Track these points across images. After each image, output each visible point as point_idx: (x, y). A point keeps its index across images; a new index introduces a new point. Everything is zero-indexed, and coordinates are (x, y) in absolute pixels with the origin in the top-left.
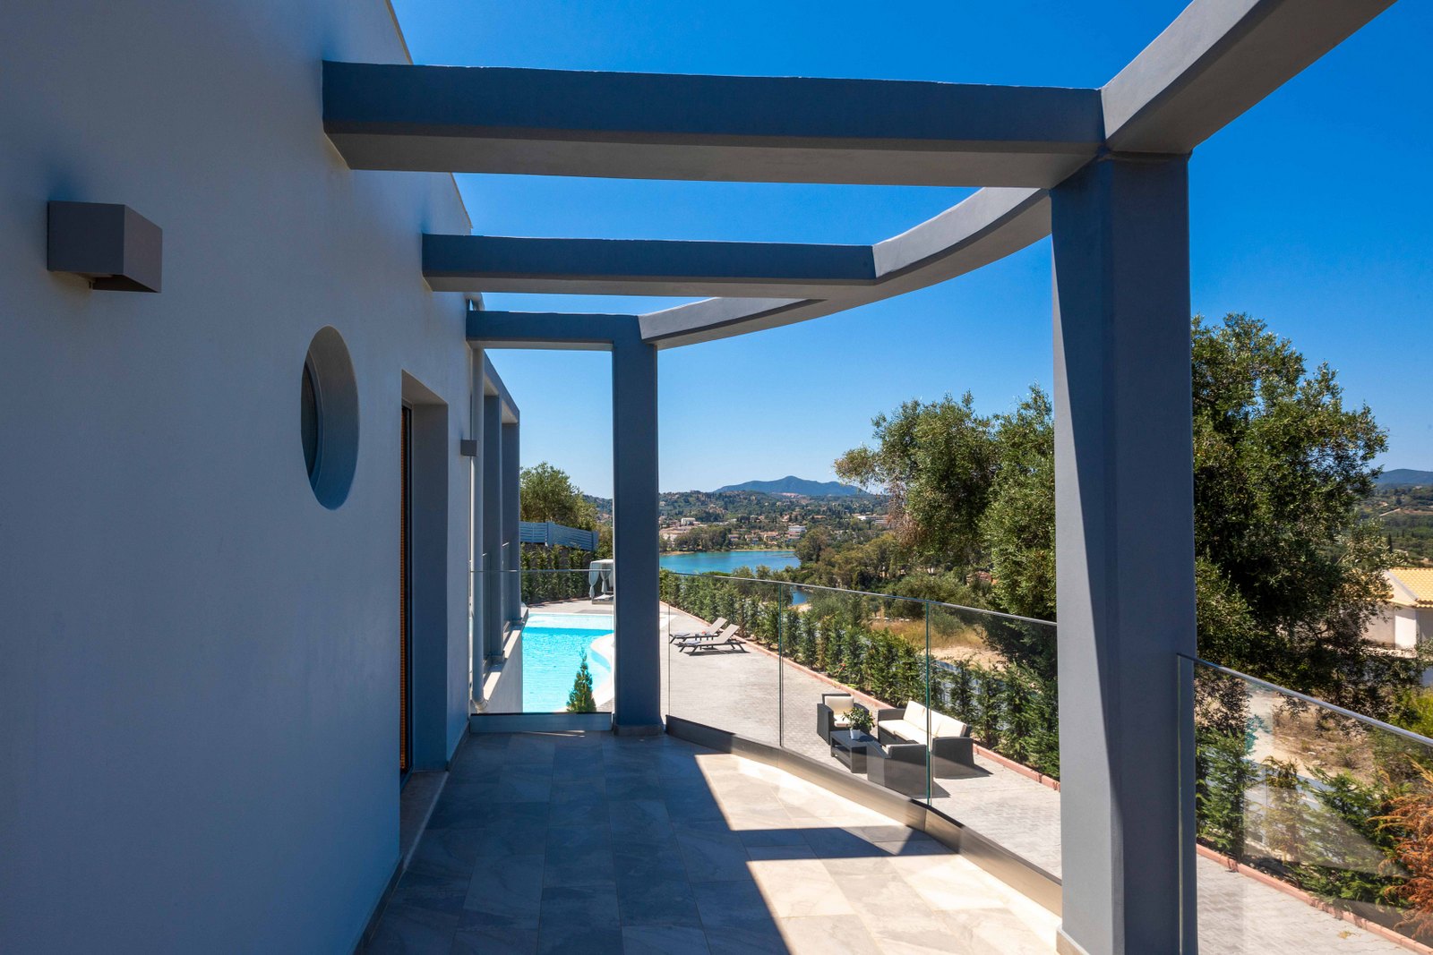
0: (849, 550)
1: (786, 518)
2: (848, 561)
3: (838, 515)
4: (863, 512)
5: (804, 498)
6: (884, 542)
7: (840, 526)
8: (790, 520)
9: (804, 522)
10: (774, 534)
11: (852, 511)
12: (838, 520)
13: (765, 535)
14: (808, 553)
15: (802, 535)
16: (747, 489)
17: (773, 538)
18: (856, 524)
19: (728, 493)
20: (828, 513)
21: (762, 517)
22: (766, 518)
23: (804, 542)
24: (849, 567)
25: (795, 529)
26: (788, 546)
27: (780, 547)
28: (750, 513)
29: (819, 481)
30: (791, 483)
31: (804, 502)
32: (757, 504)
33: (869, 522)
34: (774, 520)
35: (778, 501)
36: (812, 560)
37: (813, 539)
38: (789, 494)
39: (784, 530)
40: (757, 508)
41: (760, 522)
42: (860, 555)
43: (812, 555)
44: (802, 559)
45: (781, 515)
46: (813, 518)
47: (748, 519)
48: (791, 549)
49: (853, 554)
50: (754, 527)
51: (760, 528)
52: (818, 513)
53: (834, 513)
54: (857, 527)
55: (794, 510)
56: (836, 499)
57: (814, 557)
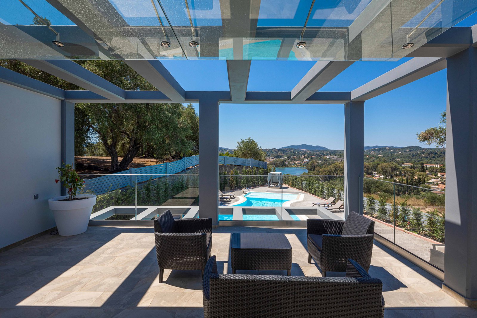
0: (325, 167)
1: (303, 157)
2: (324, 171)
3: (320, 156)
4: (327, 155)
5: (308, 151)
6: (336, 165)
7: (320, 160)
8: (304, 157)
9: (309, 158)
10: (299, 162)
11: (324, 155)
12: (319, 158)
13: (296, 162)
14: (310, 168)
15: (308, 163)
16: (290, 148)
17: (299, 163)
18: (325, 159)
19: (284, 149)
20: (316, 156)
21: (295, 157)
22: (297, 157)
23: (309, 165)
24: (325, 173)
25: (306, 160)
26: (304, 166)
27: (301, 166)
28: (291, 155)
29: (313, 145)
30: (304, 146)
31: (308, 152)
32: (293, 152)
33: (330, 158)
34: (299, 158)
35: (300, 151)
36: (312, 170)
37: (312, 164)
38: (303, 150)
39: (302, 161)
40: (293, 154)
41: (295, 158)
42: (329, 169)
43: (312, 169)
44: (309, 170)
45: (301, 156)
46: (311, 157)
47: (291, 157)
48: (305, 167)
49: (326, 169)
50: (293, 160)
51: (294, 160)
52: (313, 155)
53: (318, 155)
54: (326, 160)
55: (305, 154)
56: (318, 151)
57: (313, 169)
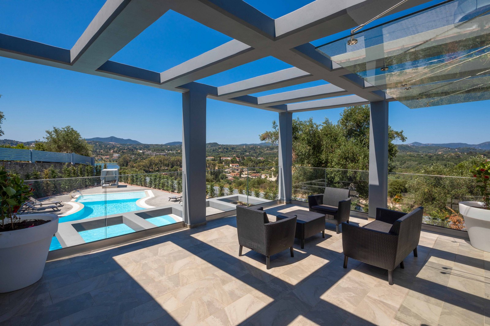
0: (139, 162)
1: (112, 151)
2: (139, 166)
3: (132, 150)
4: (140, 150)
5: (118, 144)
6: (151, 160)
7: (133, 154)
8: (114, 152)
9: (119, 153)
10: (108, 157)
11: (137, 149)
12: (132, 152)
13: (104, 157)
14: (122, 163)
15: (119, 157)
16: (95, 140)
17: (107, 159)
18: (139, 153)
20: (128, 150)
21: (102, 151)
22: (104, 151)
23: (121, 160)
24: (140, 168)
25: (116, 155)
26: (113, 161)
27: (110, 162)
28: (97, 149)
29: (123, 139)
30: (112, 139)
31: (118, 146)
32: (99, 146)
33: (143, 153)
34: (107, 152)
35: (108, 145)
36: (124, 166)
37: (124, 159)
38: (112, 143)
39: (111, 155)
40: (99, 147)
41: (101, 152)
42: (144, 164)
43: (124, 164)
44: (120, 165)
45: (110, 150)
46: (123, 151)
47: (96, 151)
48: (115, 162)
49: (141, 163)
50: (99, 155)
51: (101, 155)
52: (124, 150)
53: (130, 150)
54: (139, 155)
55: (115, 148)
56: (130, 145)
57: (125, 165)
